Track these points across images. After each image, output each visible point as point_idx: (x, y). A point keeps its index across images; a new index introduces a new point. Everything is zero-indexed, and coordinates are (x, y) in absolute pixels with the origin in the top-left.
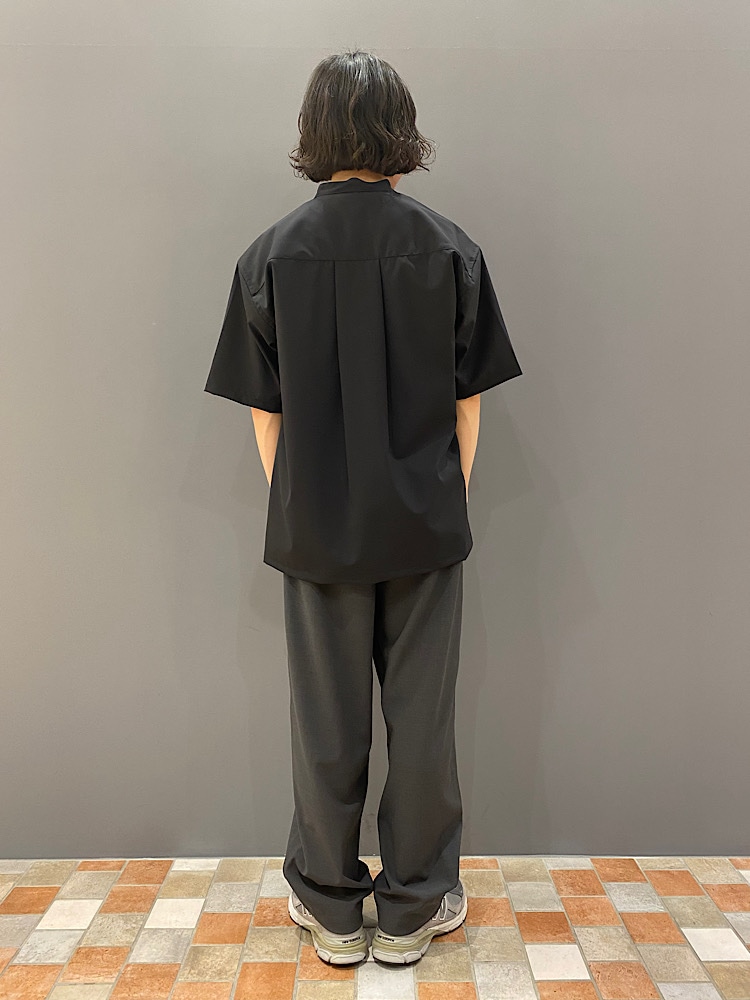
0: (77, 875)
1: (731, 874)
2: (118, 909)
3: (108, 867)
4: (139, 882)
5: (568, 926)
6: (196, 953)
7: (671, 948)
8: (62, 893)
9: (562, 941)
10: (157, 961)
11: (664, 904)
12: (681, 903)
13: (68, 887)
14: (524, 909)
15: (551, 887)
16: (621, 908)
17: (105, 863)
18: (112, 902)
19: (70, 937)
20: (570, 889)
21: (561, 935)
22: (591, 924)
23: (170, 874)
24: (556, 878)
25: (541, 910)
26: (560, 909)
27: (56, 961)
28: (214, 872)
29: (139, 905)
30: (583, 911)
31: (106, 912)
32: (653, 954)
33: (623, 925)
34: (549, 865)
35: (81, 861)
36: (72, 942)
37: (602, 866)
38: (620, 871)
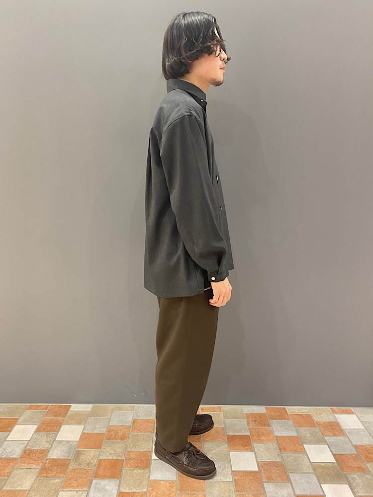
0: (27, 411)
1: (331, 417)
2: (44, 430)
3: (41, 408)
4: (54, 416)
5: (250, 443)
6: (78, 454)
7: (297, 455)
8: (19, 421)
9: (247, 450)
10: (60, 457)
11: (297, 432)
12: (305, 432)
13: (22, 419)
14: (231, 434)
15: (245, 422)
16: (276, 434)
17: (39, 406)
18: (42, 427)
19: (22, 444)
20: (254, 424)
21: (247, 447)
22: (262, 441)
23: (69, 413)
24: (247, 417)
25: (240, 434)
26: (248, 434)
27: (14, 456)
28: (89, 412)
29: (53, 429)
30: (259, 435)
31: (39, 432)
32: (289, 457)
33: (276, 442)
34: (245, 411)
35: (29, 404)
36: (22, 447)
37: (270, 411)
38: (278, 414)
